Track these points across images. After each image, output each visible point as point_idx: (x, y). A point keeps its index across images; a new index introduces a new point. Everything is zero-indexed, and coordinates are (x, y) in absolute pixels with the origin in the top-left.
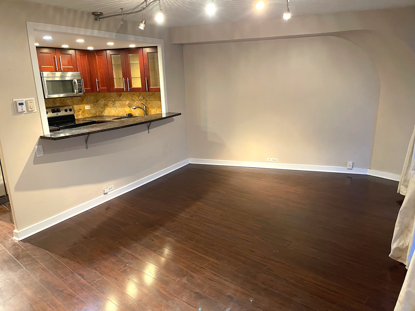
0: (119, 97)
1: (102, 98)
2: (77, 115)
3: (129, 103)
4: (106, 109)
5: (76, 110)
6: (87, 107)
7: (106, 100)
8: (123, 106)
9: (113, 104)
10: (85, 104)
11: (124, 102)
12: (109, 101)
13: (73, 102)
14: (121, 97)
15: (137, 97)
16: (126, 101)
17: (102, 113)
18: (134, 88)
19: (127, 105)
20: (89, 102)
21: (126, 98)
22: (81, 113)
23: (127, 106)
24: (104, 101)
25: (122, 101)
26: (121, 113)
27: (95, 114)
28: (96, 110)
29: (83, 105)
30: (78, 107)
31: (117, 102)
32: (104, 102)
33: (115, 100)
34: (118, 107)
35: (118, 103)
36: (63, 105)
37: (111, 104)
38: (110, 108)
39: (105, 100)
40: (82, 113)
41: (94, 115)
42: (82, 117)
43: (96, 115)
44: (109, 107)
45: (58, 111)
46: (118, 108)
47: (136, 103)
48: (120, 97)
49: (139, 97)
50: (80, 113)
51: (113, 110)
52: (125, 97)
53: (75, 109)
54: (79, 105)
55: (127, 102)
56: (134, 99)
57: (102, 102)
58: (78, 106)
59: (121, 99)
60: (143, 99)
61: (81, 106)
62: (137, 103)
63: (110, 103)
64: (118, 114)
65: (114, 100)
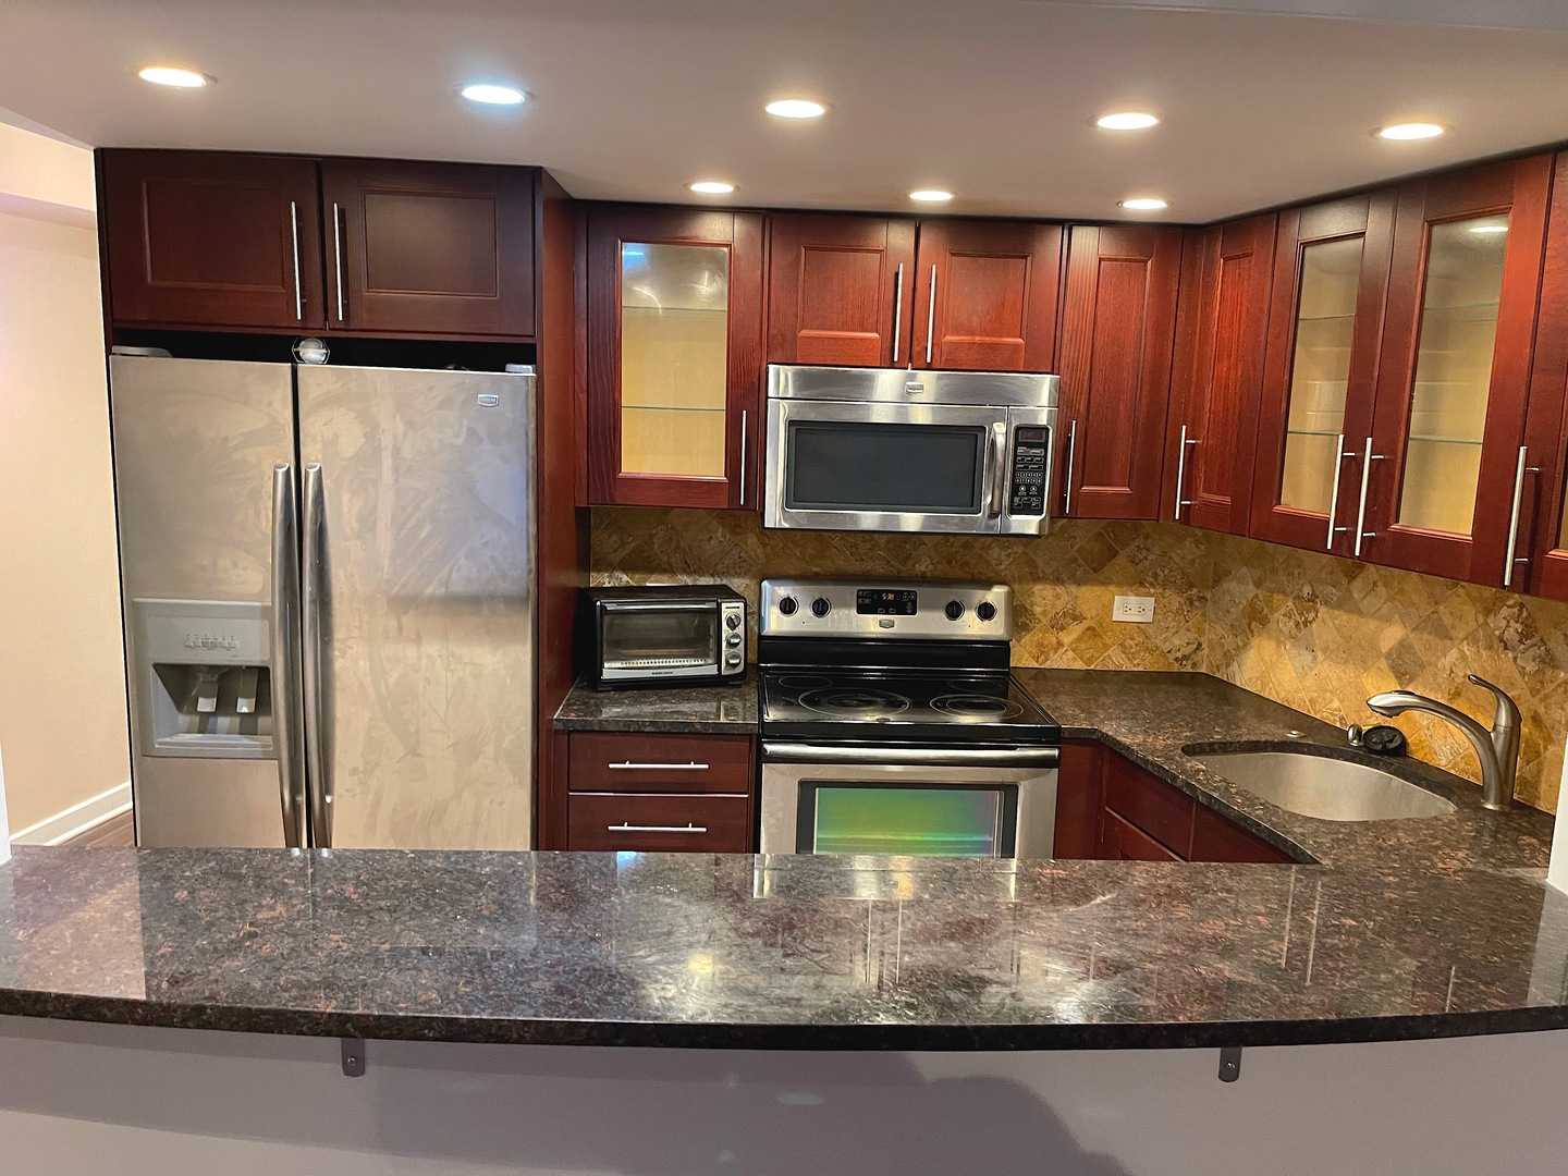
0: (1344, 581)
1: (1247, 565)
2: (1040, 645)
3: (1403, 647)
4: (1255, 642)
5: (1044, 613)
6: (1130, 608)
7: (1267, 583)
8: (1356, 653)
9: (1297, 625)
10: (1120, 584)
11: (1372, 624)
12: (1279, 592)
13: (1033, 564)
14: (1357, 584)
15: (1469, 611)
16: (1388, 620)
17: (1228, 665)
18: (1404, 537)
19: (1388, 656)
20: (1155, 576)
21: (1390, 599)
22: (1074, 636)
23: (1383, 664)
24: (1251, 587)
25: (1360, 613)
26: (1336, 704)
27: (1185, 657)
28: (1201, 632)
29: (1098, 590)
30: (1058, 597)
31: (1322, 609)
32: (1251, 590)
33: (1313, 598)
34: (1325, 650)
35: (1328, 624)
36: (958, 573)
37: (1288, 615)
38: (1279, 643)
39: (1258, 584)
40: (1079, 639)
41: (1176, 668)
42: (1079, 665)
43: (1194, 665)
44: (1270, 638)
45: (904, 606)
46: (1320, 657)
47: (1453, 654)
48: (1352, 578)
49: (1488, 612)
50: (1067, 638)
51: (1289, 667)
52: (1382, 590)
53: (1038, 610)
54: (1073, 588)
55: (1392, 635)
56: (1448, 621)
57: (1240, 590)
58: (1060, 589)
59: (1356, 595)
60: (1524, 636)
61: (1088, 597)
62: (1457, 659)
63: (1283, 611)
64: (1312, 701)
65: (1307, 590)
